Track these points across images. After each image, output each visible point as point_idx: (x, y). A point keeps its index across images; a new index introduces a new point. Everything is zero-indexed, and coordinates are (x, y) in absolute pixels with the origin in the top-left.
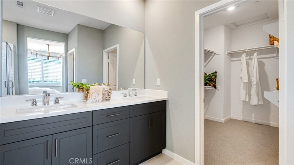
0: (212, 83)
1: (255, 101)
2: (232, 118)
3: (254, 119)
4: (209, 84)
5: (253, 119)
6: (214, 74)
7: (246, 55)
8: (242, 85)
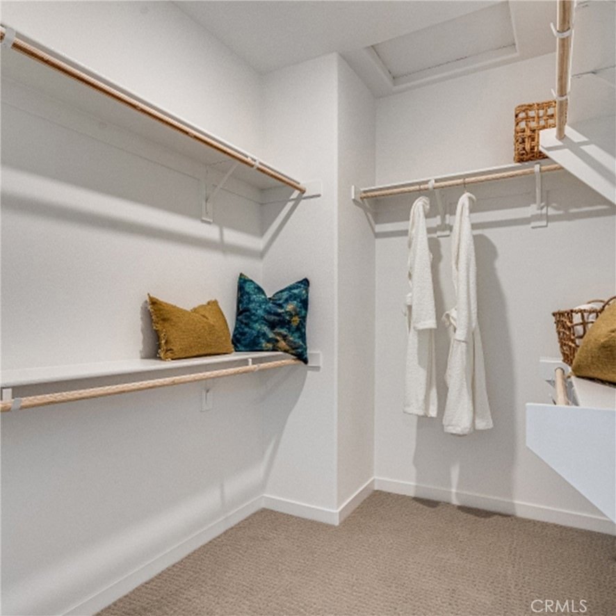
0: (285, 337)
1: (460, 417)
2: (376, 488)
3: (458, 488)
4: (269, 341)
5: (454, 490)
6: (296, 291)
7: (428, 207)
8: (413, 339)
